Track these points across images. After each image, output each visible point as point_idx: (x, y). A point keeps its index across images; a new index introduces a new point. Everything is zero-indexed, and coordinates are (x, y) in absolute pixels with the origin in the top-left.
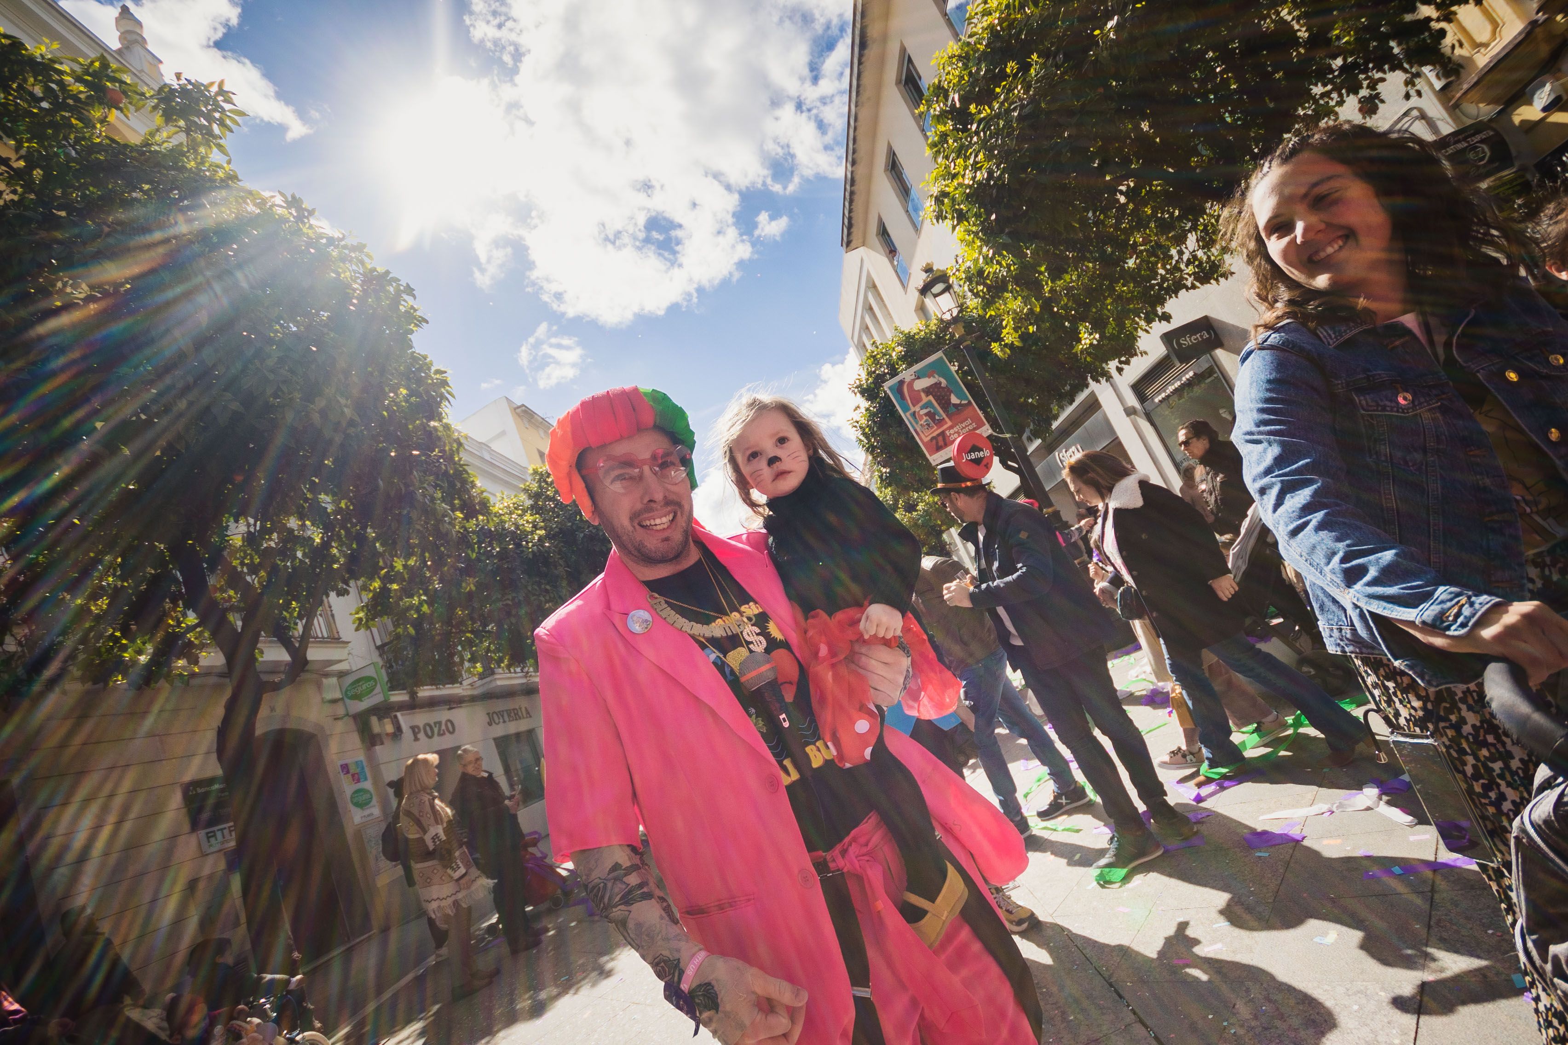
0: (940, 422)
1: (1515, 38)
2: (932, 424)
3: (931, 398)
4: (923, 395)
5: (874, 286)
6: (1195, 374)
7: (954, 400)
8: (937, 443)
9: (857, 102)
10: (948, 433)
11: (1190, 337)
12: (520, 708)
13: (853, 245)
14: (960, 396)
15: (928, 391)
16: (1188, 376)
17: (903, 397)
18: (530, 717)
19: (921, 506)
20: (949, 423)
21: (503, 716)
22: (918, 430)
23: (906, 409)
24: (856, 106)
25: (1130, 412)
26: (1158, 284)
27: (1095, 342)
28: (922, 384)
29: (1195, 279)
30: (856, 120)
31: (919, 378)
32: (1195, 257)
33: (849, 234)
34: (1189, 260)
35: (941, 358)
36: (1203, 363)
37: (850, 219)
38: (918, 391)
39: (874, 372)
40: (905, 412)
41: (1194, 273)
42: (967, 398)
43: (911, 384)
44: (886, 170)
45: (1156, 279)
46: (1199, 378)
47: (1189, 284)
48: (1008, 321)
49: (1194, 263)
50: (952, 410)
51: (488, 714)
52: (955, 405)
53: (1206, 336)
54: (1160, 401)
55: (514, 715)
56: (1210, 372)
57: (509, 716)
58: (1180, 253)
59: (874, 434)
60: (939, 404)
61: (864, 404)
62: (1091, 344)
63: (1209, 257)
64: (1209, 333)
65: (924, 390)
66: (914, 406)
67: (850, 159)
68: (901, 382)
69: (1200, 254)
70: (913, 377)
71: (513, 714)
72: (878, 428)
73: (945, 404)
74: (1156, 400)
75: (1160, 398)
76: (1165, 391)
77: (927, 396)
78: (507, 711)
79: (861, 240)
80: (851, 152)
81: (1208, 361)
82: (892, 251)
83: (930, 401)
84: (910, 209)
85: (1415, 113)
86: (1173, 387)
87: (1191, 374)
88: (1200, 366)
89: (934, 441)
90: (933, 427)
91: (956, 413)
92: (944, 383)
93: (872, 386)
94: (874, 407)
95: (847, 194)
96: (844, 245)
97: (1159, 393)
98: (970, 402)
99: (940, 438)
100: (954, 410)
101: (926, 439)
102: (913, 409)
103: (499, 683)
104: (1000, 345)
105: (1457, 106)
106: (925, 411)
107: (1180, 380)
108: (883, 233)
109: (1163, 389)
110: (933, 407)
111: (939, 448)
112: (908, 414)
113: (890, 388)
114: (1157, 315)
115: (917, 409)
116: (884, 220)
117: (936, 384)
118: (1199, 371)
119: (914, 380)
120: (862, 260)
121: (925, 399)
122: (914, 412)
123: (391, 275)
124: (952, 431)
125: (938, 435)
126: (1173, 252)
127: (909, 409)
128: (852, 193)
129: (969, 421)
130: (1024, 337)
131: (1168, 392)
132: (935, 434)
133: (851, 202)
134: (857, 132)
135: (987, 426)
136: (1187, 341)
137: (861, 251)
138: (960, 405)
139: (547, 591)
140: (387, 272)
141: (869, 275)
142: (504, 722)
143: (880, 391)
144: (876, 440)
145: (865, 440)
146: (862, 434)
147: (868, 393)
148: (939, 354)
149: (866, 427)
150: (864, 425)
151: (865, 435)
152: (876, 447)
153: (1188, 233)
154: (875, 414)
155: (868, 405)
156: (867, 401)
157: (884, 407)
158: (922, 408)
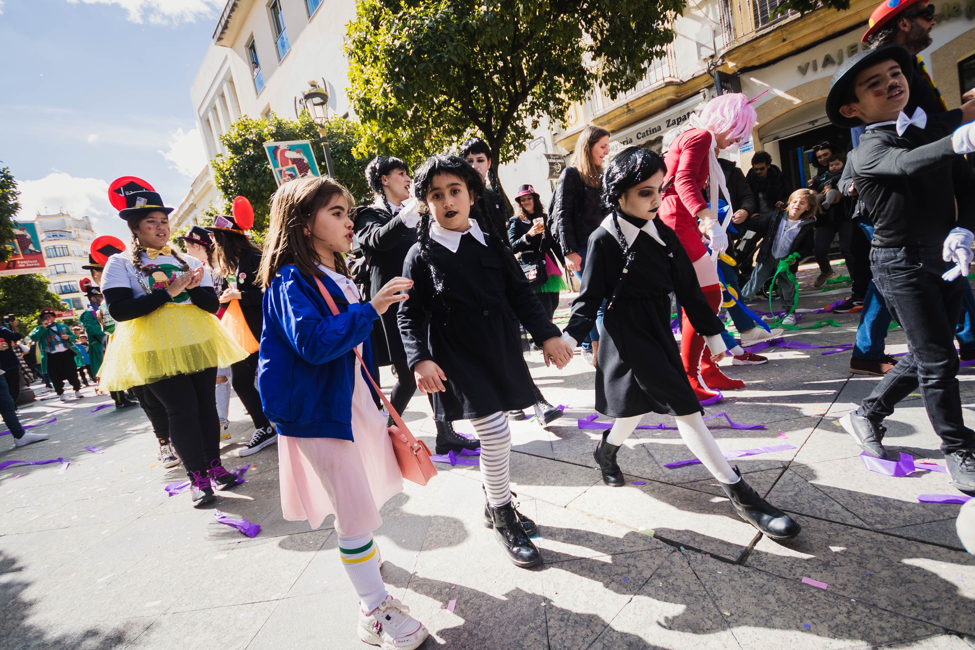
3: (295, 166)
4: (290, 162)
5: (231, 82)
7: (310, 173)
13: (223, 42)
15: (294, 161)
17: (275, 158)
23: (276, 166)
28: (291, 155)
31: (290, 150)
33: (222, 33)
35: (307, 145)
37: (227, 22)
38: (287, 158)
39: (244, 135)
40: (274, 168)
43: (283, 152)
44: (268, 5)
48: (365, 140)
59: (232, 177)
60: (299, 172)
61: (228, 153)
65: (291, 159)
66: (282, 166)
68: (277, 148)
70: (286, 148)
72: (237, 176)
79: (230, 42)
82: (255, 64)
83: (293, 168)
84: (279, 42)
92: (306, 161)
93: (240, 144)
94: (238, 159)
95: (230, 4)
96: (216, 38)
102: (280, 168)
104: (357, 151)
105: (556, 144)
106: (288, 173)
108: (252, 48)
110: (295, 172)
112: (277, 169)
113: (268, 148)
115: (284, 169)
116: (255, 38)
117: (300, 159)
119: (285, 150)
120: (226, 58)
121: (291, 165)
122: (281, 170)
126: (445, 148)
127: (278, 167)
133: (232, 10)
137: (228, 51)
141: (229, 71)
143: (246, 150)
144: (233, 182)
145: (222, 180)
146: (221, 175)
147: (236, 149)
148: (307, 142)
149: (227, 170)
150: (225, 169)
151: (223, 176)
152: (231, 188)
153: (453, 141)
154: (237, 165)
155: (233, 156)
156: (233, 153)
157: (246, 162)
158: (287, 170)
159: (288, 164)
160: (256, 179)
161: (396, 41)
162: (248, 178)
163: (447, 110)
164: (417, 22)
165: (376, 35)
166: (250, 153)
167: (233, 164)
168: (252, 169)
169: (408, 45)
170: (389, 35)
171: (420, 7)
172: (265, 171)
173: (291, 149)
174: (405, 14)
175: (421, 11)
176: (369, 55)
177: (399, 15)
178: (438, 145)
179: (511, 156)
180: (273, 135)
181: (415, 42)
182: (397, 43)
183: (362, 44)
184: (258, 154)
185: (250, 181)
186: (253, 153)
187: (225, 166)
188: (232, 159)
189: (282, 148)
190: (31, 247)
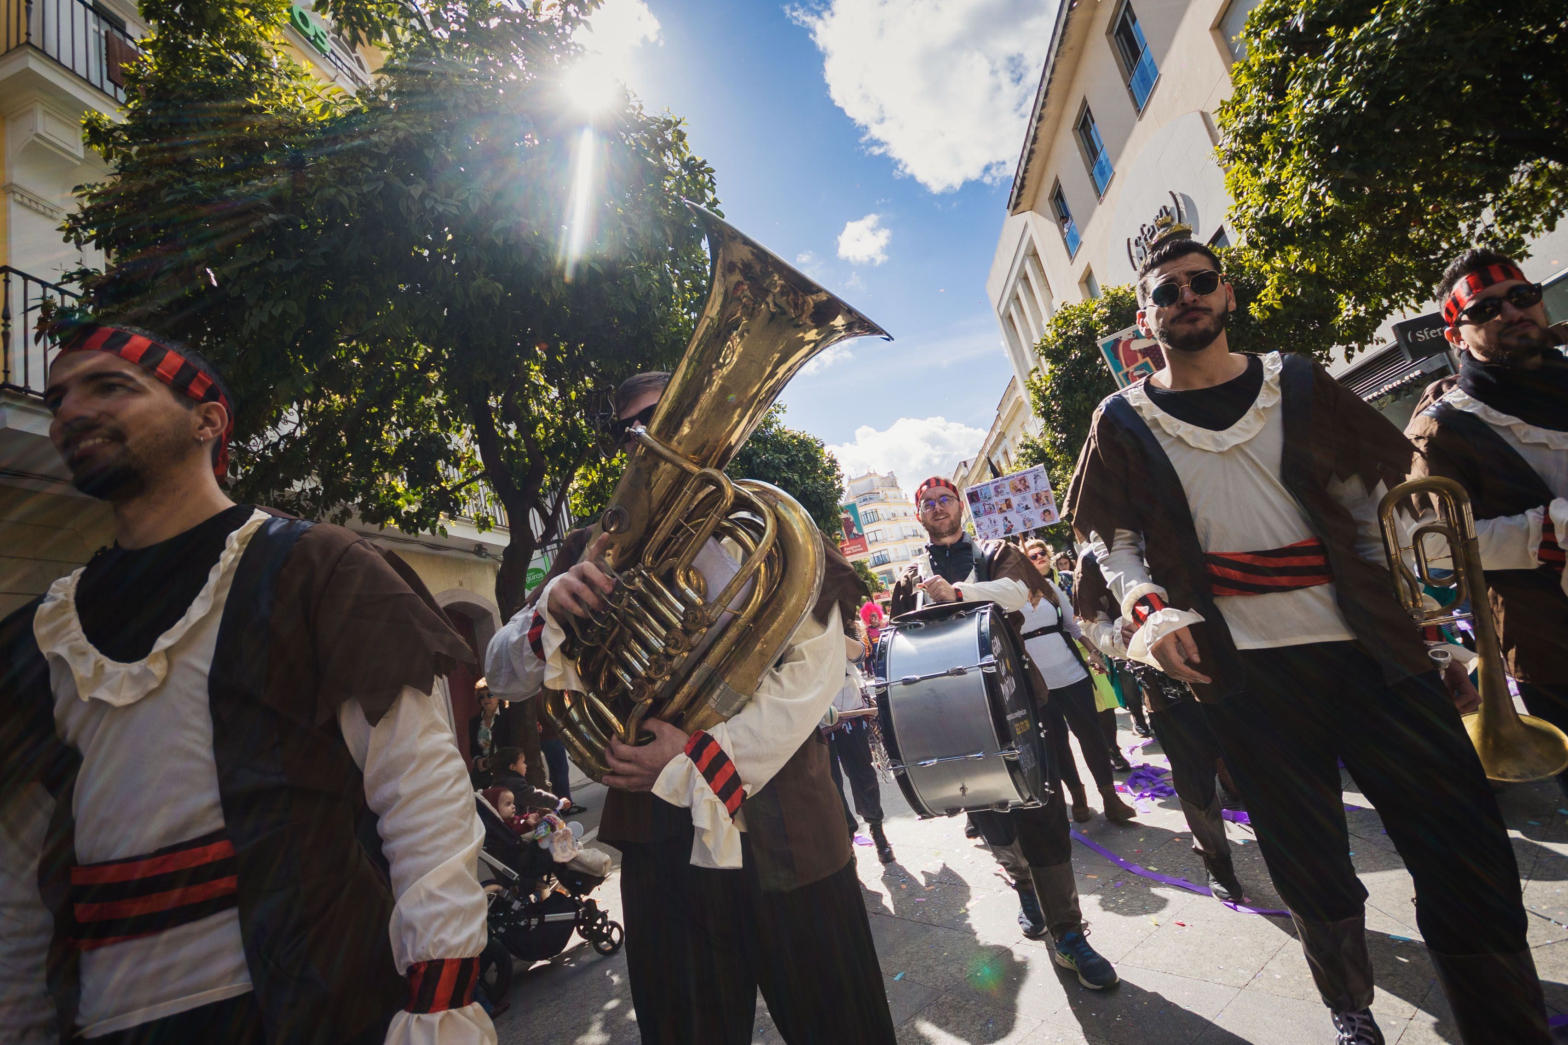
3: (1148, 359)
4: (1139, 355)
5: (1035, 255)
6: (1422, 374)
9: (1058, 52)
11: (1429, 331)
13: (1020, 208)
15: (1146, 352)
16: (1412, 375)
17: (1117, 357)
23: (1118, 368)
24: (1056, 56)
28: (1139, 345)
30: (1052, 72)
31: (1137, 338)
32: (1489, 233)
33: (1019, 195)
34: (1481, 235)
36: (1435, 363)
37: (1023, 179)
38: (1135, 351)
39: (1065, 333)
40: (1116, 372)
44: (1075, 127)
45: (1435, 254)
46: (1425, 379)
48: (1272, 281)
49: (1487, 239)
58: (1472, 227)
59: (1054, 397)
61: (1047, 366)
62: (1356, 317)
63: (1506, 235)
65: (1140, 351)
67: (1037, 114)
68: (1117, 341)
69: (1497, 229)
70: (1131, 337)
72: (1061, 393)
76: (1379, 390)
77: (1144, 358)
79: (1030, 203)
80: (1039, 106)
81: (1443, 359)
82: (1063, 216)
83: (1146, 363)
84: (1095, 172)
86: (1390, 386)
87: (1418, 373)
88: (1430, 366)
93: (1061, 347)
94: (1060, 370)
95: (1026, 153)
96: (1011, 207)
97: (1370, 391)
102: (1126, 369)
104: (1260, 305)
106: (1138, 373)
107: (1402, 379)
108: (1058, 197)
109: (1377, 388)
112: (1120, 374)
113: (1103, 346)
115: (1131, 369)
116: (1061, 182)
118: (1426, 371)
119: (1130, 340)
120: (1026, 226)
121: (1141, 361)
122: (1128, 373)
123: (706, 165)
126: (1463, 225)
127: (1122, 369)
128: (1031, 152)
130: (1285, 300)
131: (1382, 390)
133: (1028, 161)
134: (1052, 84)
136: (1424, 335)
137: (1028, 216)
140: (704, 162)
141: (1031, 241)
143: (1069, 354)
144: (1057, 404)
145: (1042, 404)
146: (1039, 397)
147: (1054, 355)
149: (1047, 389)
150: (1044, 388)
151: (1043, 398)
152: (1054, 412)
153: (1485, 205)
154: (1060, 377)
155: (1053, 367)
156: (1052, 363)
157: (1072, 370)
159: (1137, 361)
160: (1087, 392)
161: (1327, 103)
162: (1076, 392)
163: (1457, 151)
164: (1370, 47)
165: (1279, 109)
166: (1076, 355)
167: (1054, 379)
168: (1080, 376)
169: (1355, 98)
170: (1310, 97)
171: (1373, 17)
174: (1339, 46)
175: (1376, 25)
176: (1271, 148)
177: (1326, 55)
178: (1442, 227)
180: (1105, 321)
181: (1369, 84)
182: (1329, 104)
183: (1252, 134)
184: (1087, 354)
187: (1044, 384)
188: (1051, 371)
189: (1124, 339)
190: (855, 531)
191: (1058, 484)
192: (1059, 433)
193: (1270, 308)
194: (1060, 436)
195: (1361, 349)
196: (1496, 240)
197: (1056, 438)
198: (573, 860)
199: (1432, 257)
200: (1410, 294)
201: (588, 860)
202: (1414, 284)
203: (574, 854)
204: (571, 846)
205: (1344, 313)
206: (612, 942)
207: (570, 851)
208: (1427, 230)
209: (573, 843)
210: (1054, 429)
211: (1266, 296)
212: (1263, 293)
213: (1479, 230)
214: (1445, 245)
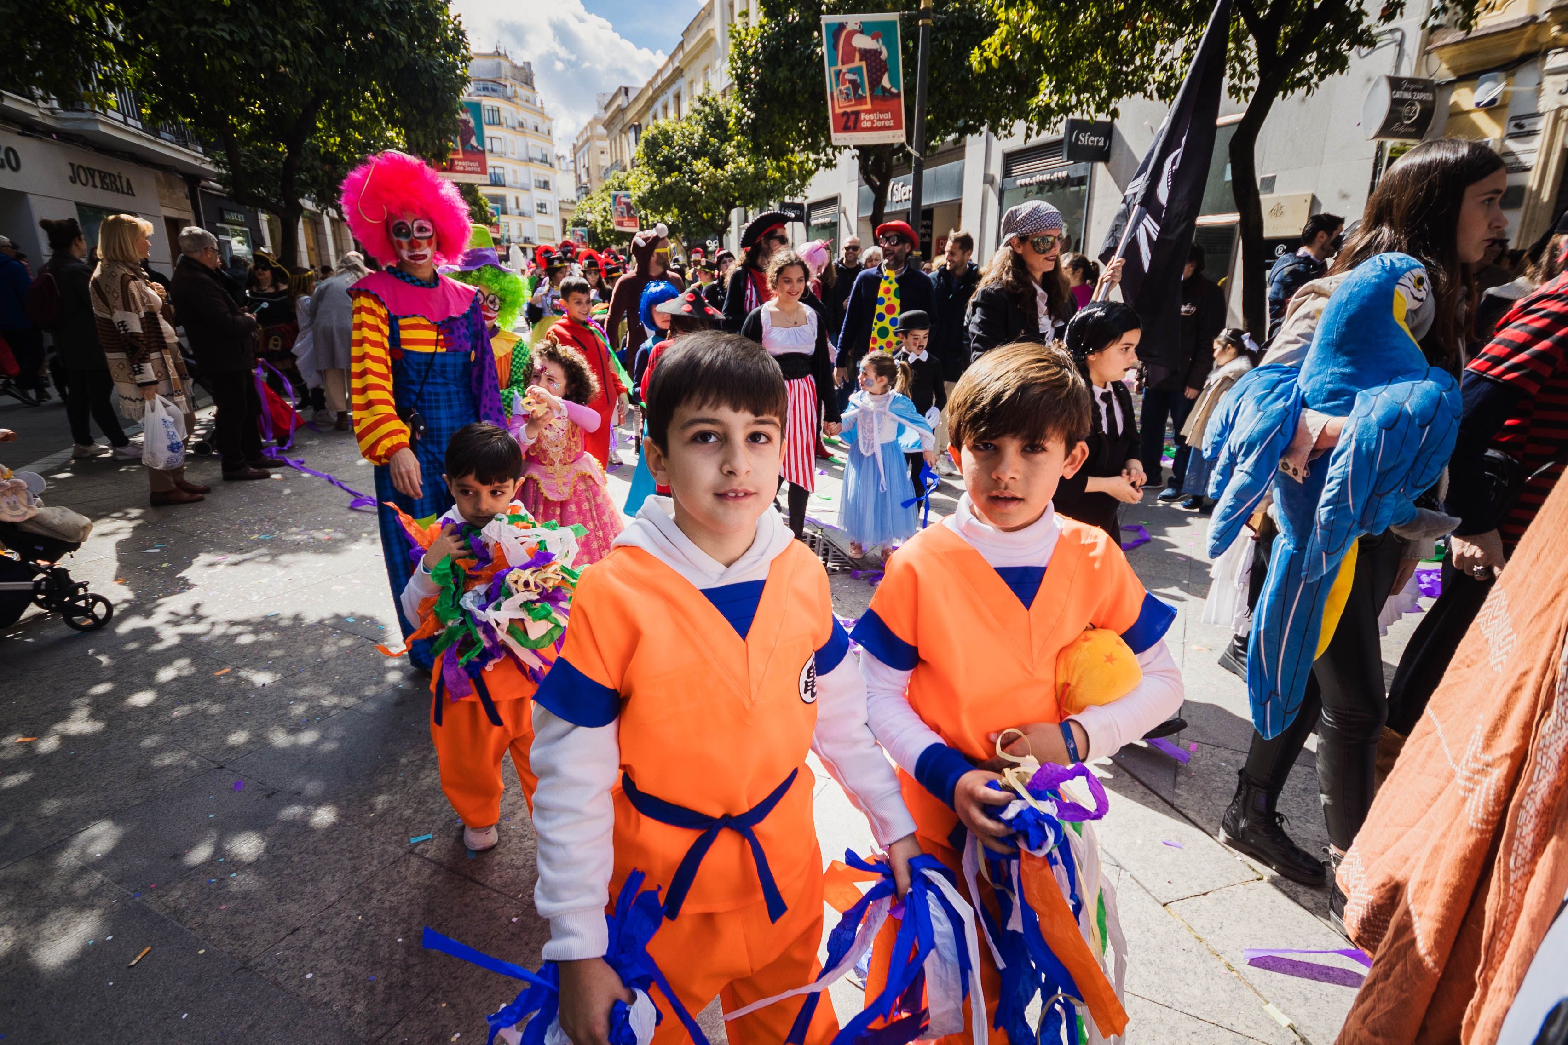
0: (860, 100)
1: (1513, 21)
2: (852, 96)
3: (864, 64)
4: (857, 55)
6: (1068, 176)
7: (886, 82)
8: (847, 122)
10: (862, 116)
11: (1090, 136)
12: (120, 177)
14: (894, 81)
15: (865, 54)
16: (1060, 174)
17: (835, 46)
18: (133, 195)
19: (730, 167)
20: (869, 106)
21: (93, 177)
22: (835, 94)
23: (833, 63)
25: (988, 180)
26: (1127, 74)
27: (1053, 105)
28: (862, 42)
29: (1159, 90)
31: (862, 32)
34: (1165, 65)
35: (895, 23)
36: (1080, 169)
38: (855, 48)
40: (830, 66)
41: (1160, 83)
42: (898, 88)
43: (851, 34)
45: (1128, 67)
46: (1067, 182)
47: (1149, 90)
48: (1001, 32)
50: (879, 92)
51: (72, 165)
52: (883, 88)
53: (1101, 144)
54: (1021, 186)
55: (109, 182)
56: (1081, 181)
57: (102, 180)
58: (1163, 53)
59: (755, 62)
60: (869, 77)
61: (759, 15)
62: (1048, 105)
64: (1105, 142)
65: (860, 50)
66: (843, 64)
68: (842, 26)
69: (1177, 65)
70: (857, 27)
71: (107, 181)
72: (765, 60)
73: (875, 82)
74: (1019, 182)
75: (1023, 181)
76: (1031, 177)
77: (861, 60)
78: (100, 172)
81: (1086, 169)
83: (860, 68)
85: (1398, 35)
86: (1040, 178)
87: (1065, 174)
88: (1076, 171)
89: (845, 118)
90: (850, 100)
91: (883, 98)
92: (884, 55)
94: (772, 28)
97: (1025, 176)
98: (899, 93)
99: (852, 118)
100: (880, 94)
101: (838, 111)
103: (102, 129)
104: (981, 55)
105: (1428, 53)
106: (850, 76)
107: (1052, 174)
109: (1031, 175)
110: (861, 76)
111: (846, 129)
112: (833, 69)
113: (827, 25)
114: (1108, 108)
115: (845, 68)
117: (876, 51)
118: (1072, 176)
119: (855, 32)
121: (857, 63)
122: (840, 71)
124: (867, 117)
125: (853, 113)
126: (1159, 46)
127: (836, 64)
129: (888, 115)
130: (1003, 59)
131: (1034, 179)
132: (849, 110)
135: (903, 132)
136: (1086, 140)
138: (889, 91)
139: (283, 47)
142: (94, 186)
143: (787, 12)
144: (756, 71)
145: (740, 64)
146: (740, 52)
148: (894, 16)
149: (750, 46)
150: (747, 43)
151: (743, 56)
152: (751, 80)
154: (769, 38)
155: (765, 21)
156: (766, 15)
157: (784, 35)
158: (850, 71)
159: (853, 61)
160: (791, 70)
162: (780, 65)
166: (794, 18)
167: (762, 36)
168: (789, 48)
172: (809, 58)
173: (865, 29)
178: (1145, 41)
179: (1303, 78)
184: (806, 22)
185: (783, 73)
186: (797, 19)
187: (749, 38)
188: (762, 26)
189: (849, 27)
190: (474, 141)
191: (727, 163)
192: (749, 109)
193: (987, 61)
194: (748, 113)
195: (1038, 133)
196: (1173, 76)
197: (744, 115)
198: (29, 519)
199: (1125, 69)
200: (1094, 99)
201: (56, 521)
202: (1101, 90)
203: (31, 514)
204: (25, 502)
205: (1041, 96)
206: (94, 617)
207: (24, 509)
208: (1134, 37)
209: (29, 500)
210: (744, 101)
211: (990, 45)
212: (989, 40)
213: (1166, 59)
214: (1138, 62)
